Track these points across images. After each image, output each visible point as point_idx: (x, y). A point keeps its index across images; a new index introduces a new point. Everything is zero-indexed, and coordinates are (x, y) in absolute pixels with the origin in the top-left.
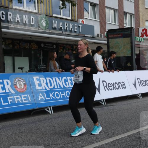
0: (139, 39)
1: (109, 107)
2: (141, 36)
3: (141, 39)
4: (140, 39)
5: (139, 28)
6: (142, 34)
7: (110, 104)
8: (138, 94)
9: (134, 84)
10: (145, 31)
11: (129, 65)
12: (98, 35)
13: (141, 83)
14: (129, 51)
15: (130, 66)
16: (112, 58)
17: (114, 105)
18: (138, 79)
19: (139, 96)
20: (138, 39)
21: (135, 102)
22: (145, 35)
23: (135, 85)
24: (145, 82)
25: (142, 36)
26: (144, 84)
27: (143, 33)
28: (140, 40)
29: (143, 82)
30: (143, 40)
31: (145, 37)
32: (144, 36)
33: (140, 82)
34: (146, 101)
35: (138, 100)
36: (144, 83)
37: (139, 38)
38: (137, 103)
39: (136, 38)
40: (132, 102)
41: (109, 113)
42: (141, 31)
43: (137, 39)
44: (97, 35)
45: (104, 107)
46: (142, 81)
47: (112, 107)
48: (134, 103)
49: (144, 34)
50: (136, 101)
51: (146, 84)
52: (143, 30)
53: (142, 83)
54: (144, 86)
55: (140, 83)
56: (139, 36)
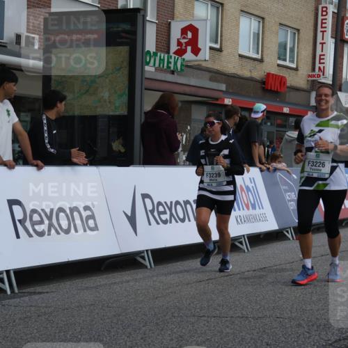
0: (169, 62)
1: (27, 299)
2: (176, 53)
3: (176, 63)
4: (172, 60)
5: (170, 23)
6: (179, 43)
7: (31, 290)
8: (143, 252)
9: (129, 215)
10: (190, 35)
11: (117, 146)
12: (18, 37)
13: (156, 214)
14: (121, 96)
15: (123, 150)
16: (52, 115)
17: (48, 290)
18: (145, 196)
19: (143, 258)
20: (164, 60)
21: (128, 282)
22: (189, 48)
23: (132, 220)
24: (170, 209)
25: (181, 52)
26: (164, 217)
27: (183, 41)
28: (172, 66)
29: (161, 209)
30: (182, 65)
31: (189, 56)
32: (185, 51)
33: (150, 207)
34: (166, 275)
35: (139, 274)
36: (165, 213)
37: (170, 57)
38: (131, 284)
39: (158, 59)
40: (117, 281)
41: (20, 319)
42: (176, 34)
43: (162, 60)
44: (13, 37)
45: (10, 298)
46: (159, 204)
47: (36, 297)
48: (122, 283)
49: (187, 44)
50: (130, 278)
51: (171, 215)
52: (184, 31)
53: (160, 213)
54: (165, 222)
55: (152, 212)
56: (168, 52)
